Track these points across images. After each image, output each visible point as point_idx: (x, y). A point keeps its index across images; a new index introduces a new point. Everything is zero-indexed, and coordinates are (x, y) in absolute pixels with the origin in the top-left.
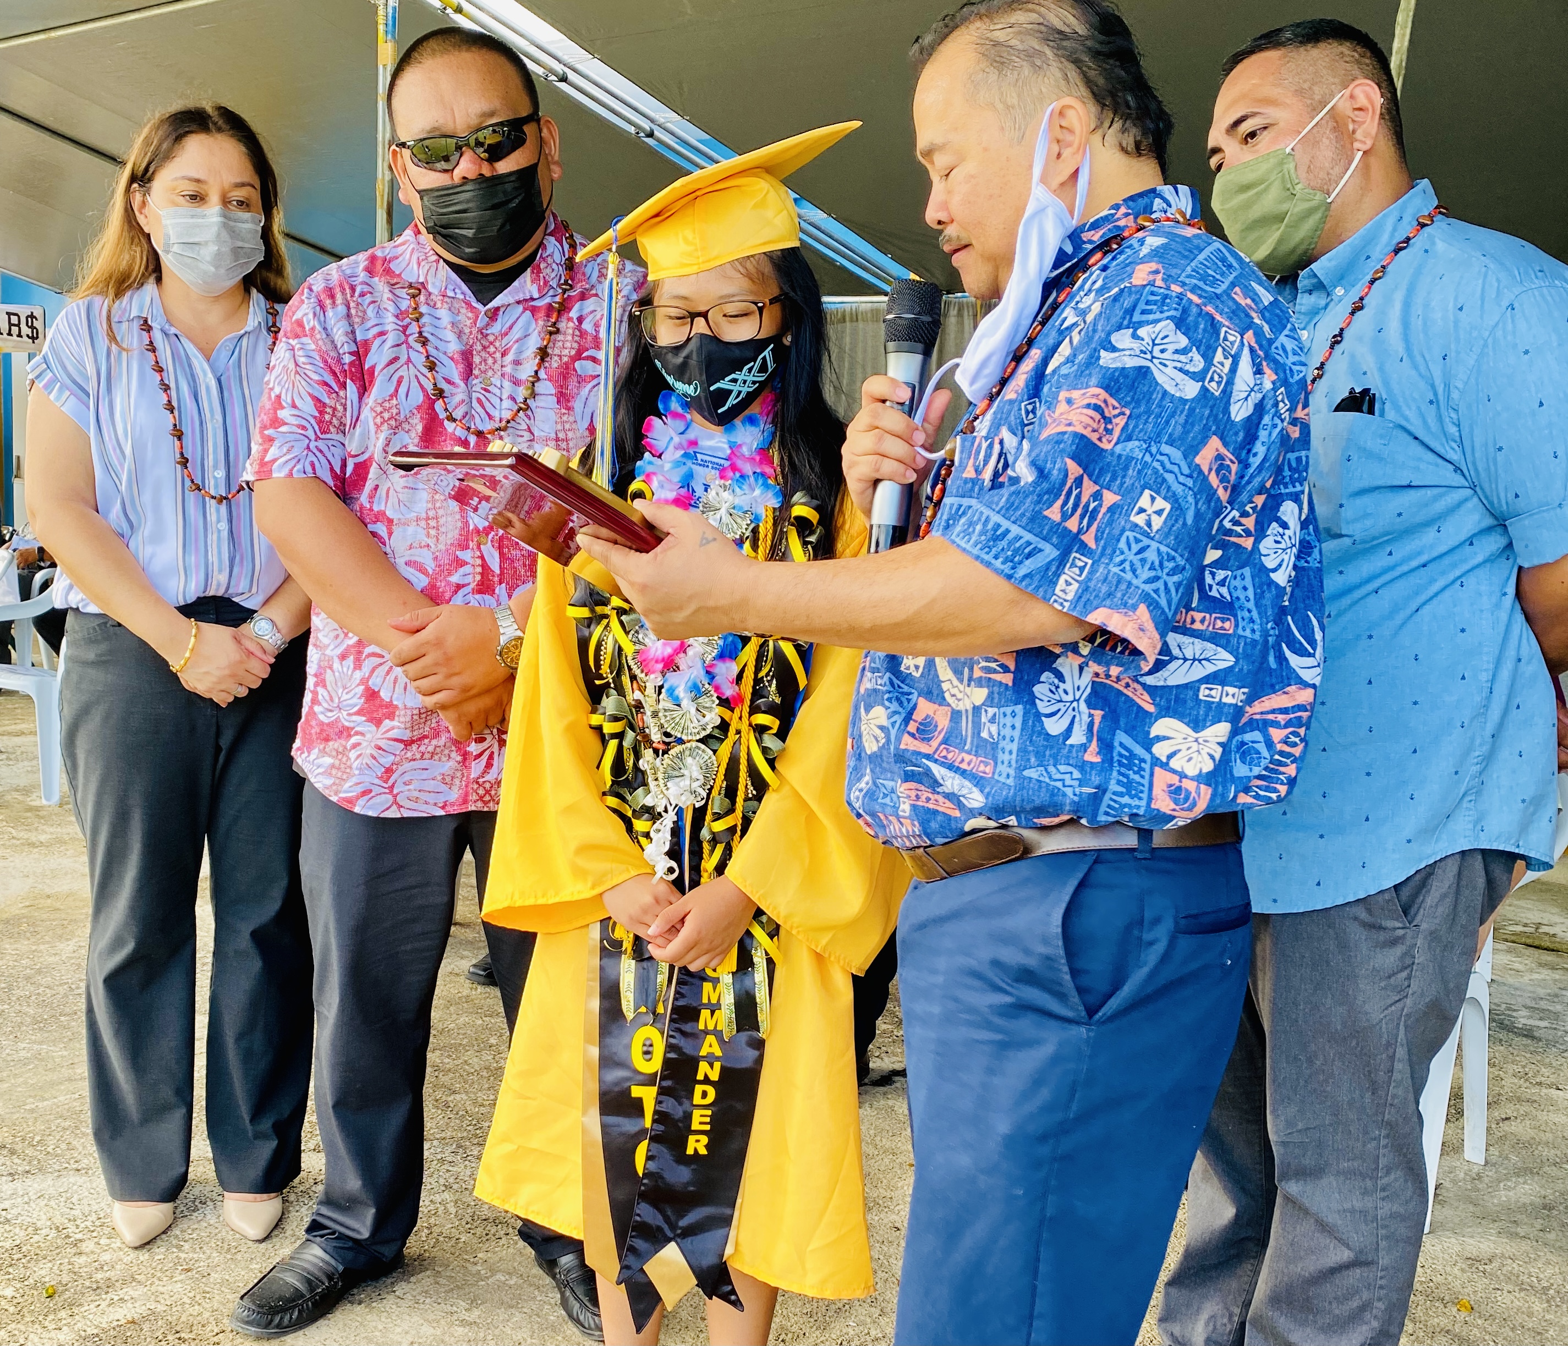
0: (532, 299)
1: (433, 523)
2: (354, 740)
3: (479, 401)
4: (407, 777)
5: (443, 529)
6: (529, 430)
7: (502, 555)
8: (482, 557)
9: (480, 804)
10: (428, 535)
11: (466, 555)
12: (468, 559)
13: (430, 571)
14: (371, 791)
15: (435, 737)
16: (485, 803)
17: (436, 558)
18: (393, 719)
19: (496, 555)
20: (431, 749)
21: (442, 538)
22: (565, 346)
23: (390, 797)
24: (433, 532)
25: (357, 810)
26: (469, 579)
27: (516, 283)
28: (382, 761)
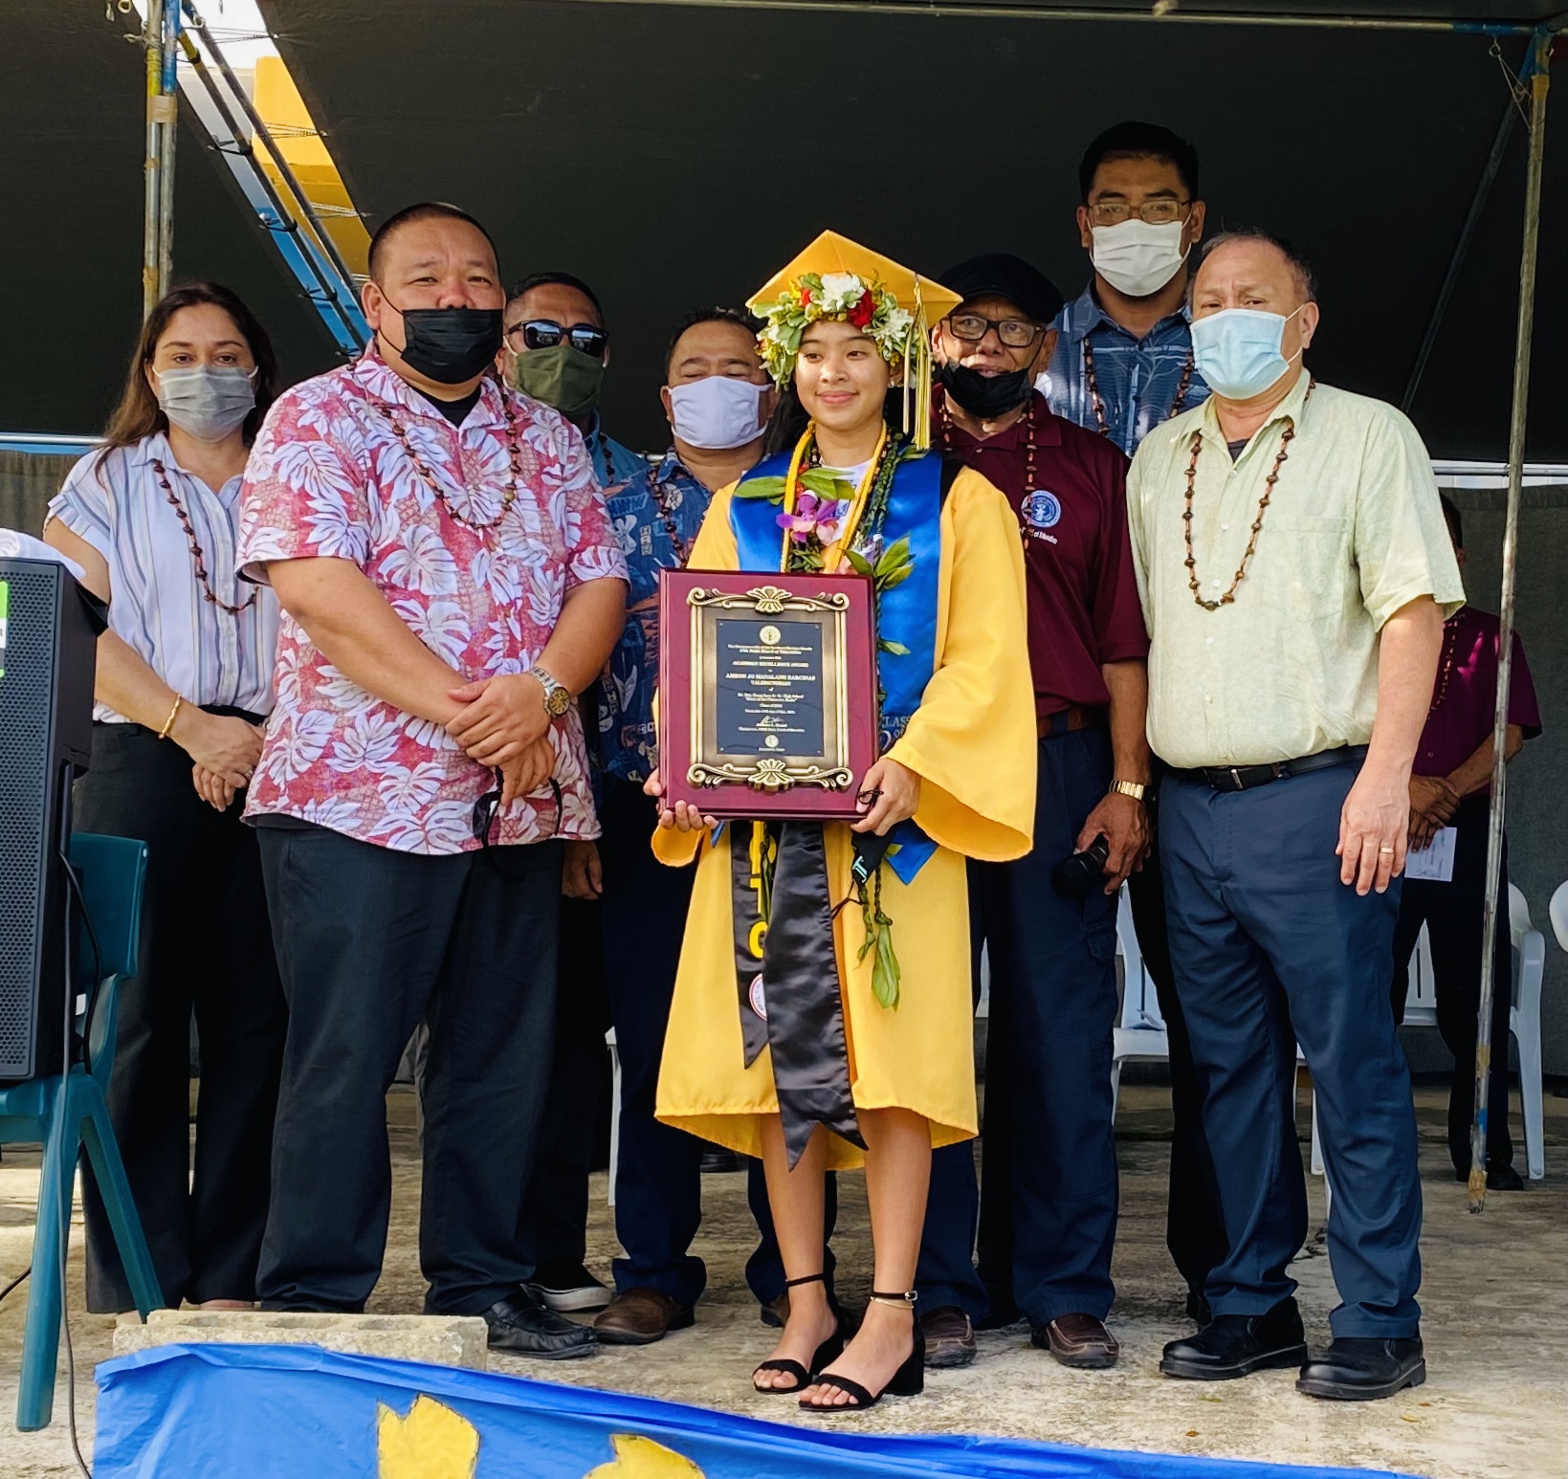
0: (492, 424)
1: (465, 599)
2: (385, 783)
3: (476, 502)
4: (438, 816)
5: (475, 604)
6: (521, 527)
7: (522, 625)
8: (508, 628)
9: (506, 839)
10: (463, 609)
11: (495, 626)
12: (498, 630)
13: (468, 639)
14: (405, 828)
15: (464, 780)
16: (510, 838)
17: (471, 628)
18: (430, 761)
19: (518, 626)
20: (462, 790)
21: (475, 611)
22: (530, 463)
23: (422, 833)
24: (466, 606)
25: (390, 845)
26: (501, 645)
27: (474, 410)
28: (419, 798)
